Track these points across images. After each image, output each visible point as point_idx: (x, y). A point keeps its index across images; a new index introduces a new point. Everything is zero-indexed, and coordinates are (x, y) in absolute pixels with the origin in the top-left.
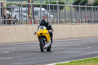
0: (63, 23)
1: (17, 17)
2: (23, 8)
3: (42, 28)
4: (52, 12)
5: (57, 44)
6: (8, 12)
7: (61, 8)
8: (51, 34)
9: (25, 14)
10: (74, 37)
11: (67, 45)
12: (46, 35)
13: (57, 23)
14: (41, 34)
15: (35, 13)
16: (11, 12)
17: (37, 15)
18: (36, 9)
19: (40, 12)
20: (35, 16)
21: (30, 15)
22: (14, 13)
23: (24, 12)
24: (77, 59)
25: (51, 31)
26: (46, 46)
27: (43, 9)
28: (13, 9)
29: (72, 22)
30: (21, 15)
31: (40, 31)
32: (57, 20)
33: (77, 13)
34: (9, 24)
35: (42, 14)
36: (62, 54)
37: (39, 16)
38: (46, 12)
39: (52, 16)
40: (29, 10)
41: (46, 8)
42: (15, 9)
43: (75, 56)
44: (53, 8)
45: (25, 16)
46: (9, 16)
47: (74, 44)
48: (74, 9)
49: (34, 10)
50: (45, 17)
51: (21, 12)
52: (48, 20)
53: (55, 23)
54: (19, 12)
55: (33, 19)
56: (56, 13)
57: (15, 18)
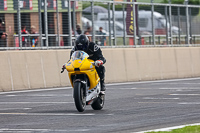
0: (198, 42)
1: (104, 31)
2: (116, 13)
3: (79, 56)
4: (175, 20)
5: (187, 86)
6: (85, 20)
7: (195, 12)
8: (100, 70)
9: (121, 25)
12: (88, 72)
13: (186, 43)
14: (77, 69)
15: (141, 23)
16: (91, 19)
17: (144, 25)
18: (142, 14)
19: (150, 21)
20: (140, 29)
21: (131, 27)
22: (99, 22)
23: (119, 20)
26: (89, 98)
28: (96, 14)
30: (111, 27)
31: (73, 63)
32: (186, 38)
35: (156, 24)
36: (197, 107)
37: (149, 27)
38: (164, 21)
40: (129, 16)
41: (163, 13)
42: (100, 15)
45: (119, 29)
46: (89, 29)
49: (140, 17)
50: (162, 30)
51: (112, 19)
52: (167, 38)
53: (182, 42)
54: (108, 19)
55: (137, 34)
56: (184, 23)
57: (101, 33)
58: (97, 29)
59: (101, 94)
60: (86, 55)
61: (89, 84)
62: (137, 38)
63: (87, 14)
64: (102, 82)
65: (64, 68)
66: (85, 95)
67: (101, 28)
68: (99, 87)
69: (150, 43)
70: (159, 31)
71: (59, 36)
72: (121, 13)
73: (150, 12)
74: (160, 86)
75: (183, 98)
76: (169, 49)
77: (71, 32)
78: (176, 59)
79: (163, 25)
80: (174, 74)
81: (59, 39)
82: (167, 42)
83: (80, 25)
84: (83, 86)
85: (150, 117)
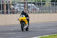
0: (45, 13)
1: (18, 10)
2: (21, 4)
3: (22, 16)
4: (38, 6)
6: (13, 6)
7: (44, 4)
9: (23, 8)
10: (51, 21)
11: (47, 26)
13: (41, 13)
14: (22, 20)
15: (28, 7)
16: (14, 6)
17: (29, 8)
18: (29, 5)
19: (31, 7)
20: (28, 9)
21: (26, 8)
22: (16, 7)
23: (22, 6)
24: (53, 34)
25: (28, 18)
26: (25, 27)
27: (33, 5)
28: (16, 5)
29: (50, 12)
30: (20, 8)
31: (21, 18)
32: (41, 11)
33: (53, 7)
34: (13, 13)
36: (44, 31)
37: (31, 9)
38: (35, 7)
39: (38, 9)
40: (25, 5)
41: (35, 4)
42: (17, 5)
43: (52, 32)
44: (39, 4)
45: (22, 9)
46: (14, 9)
47: (51, 25)
48: (51, 5)
50: (34, 9)
51: (20, 6)
52: (36, 11)
53: (40, 13)
54: (19, 6)
55: (27, 10)
56: (41, 7)
57: (17, 10)
58: (16, 9)
59: (28, 26)
60: (24, 16)
61: (25, 24)
62: (27, 11)
63: (13, 5)
64: (28, 23)
65: (18, 19)
66: (24, 27)
67: (17, 9)
68: (28, 25)
69: (31, 13)
70: (34, 10)
71: (5, 11)
72: (23, 4)
73: (31, 4)
74: (34, 25)
75: (40, 29)
76: (37, 15)
77: (9, 10)
78: (38, 17)
79: (35, 8)
80: (38, 22)
81: (5, 12)
82: (36, 13)
83: (11, 8)
84: (23, 24)
85: (31, 34)
